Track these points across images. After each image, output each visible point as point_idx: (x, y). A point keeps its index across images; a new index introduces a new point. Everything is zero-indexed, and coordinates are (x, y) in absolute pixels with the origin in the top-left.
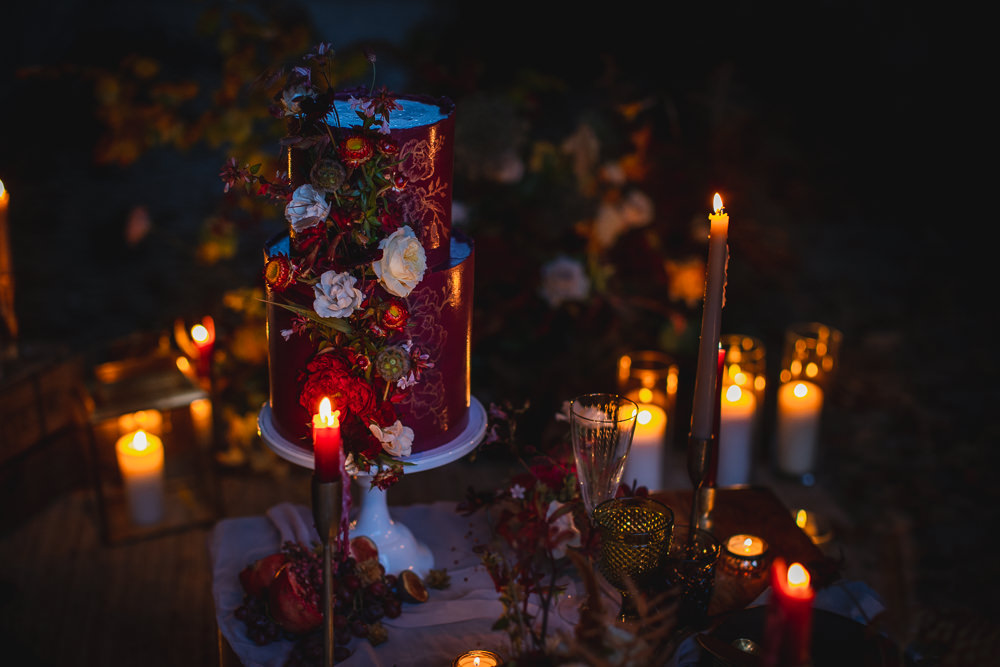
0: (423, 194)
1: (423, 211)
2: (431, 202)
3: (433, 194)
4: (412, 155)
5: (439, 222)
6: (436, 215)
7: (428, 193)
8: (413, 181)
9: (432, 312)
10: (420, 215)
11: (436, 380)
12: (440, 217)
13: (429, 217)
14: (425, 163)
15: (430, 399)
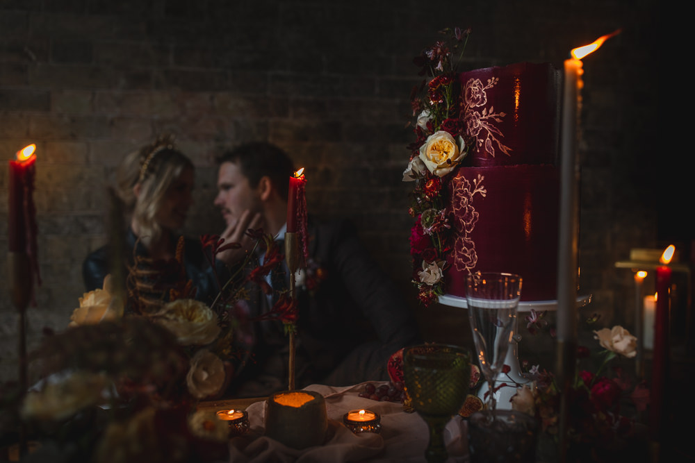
0: (478, 117)
1: (478, 128)
2: (485, 123)
3: (487, 118)
4: (471, 89)
5: (494, 139)
6: (490, 133)
7: (482, 116)
8: (472, 107)
9: (466, 195)
10: (476, 130)
11: (469, 246)
12: (496, 135)
13: (483, 134)
14: (479, 95)
15: (466, 259)
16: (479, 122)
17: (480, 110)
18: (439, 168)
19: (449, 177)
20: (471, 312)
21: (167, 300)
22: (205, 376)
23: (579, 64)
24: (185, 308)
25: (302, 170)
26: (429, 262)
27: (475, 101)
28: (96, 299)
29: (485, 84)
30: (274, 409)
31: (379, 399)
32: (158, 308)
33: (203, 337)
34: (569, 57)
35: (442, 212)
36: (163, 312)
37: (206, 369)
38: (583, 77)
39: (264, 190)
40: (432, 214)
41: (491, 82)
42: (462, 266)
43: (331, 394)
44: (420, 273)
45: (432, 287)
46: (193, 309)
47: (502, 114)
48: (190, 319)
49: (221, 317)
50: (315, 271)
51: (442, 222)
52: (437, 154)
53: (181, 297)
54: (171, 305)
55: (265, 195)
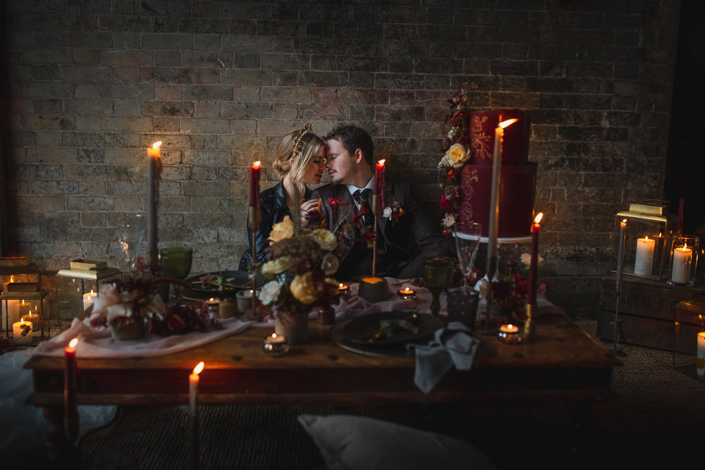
0: (477, 137)
2: (480, 141)
3: (481, 138)
4: (474, 121)
5: (484, 150)
6: (482, 146)
7: (479, 137)
8: (475, 131)
9: (468, 179)
10: (476, 144)
11: (469, 207)
12: (485, 148)
13: (479, 147)
14: (478, 126)
15: (467, 214)
16: (478, 140)
17: (478, 133)
18: (455, 164)
19: (461, 168)
20: (457, 239)
21: (313, 229)
22: (330, 265)
23: (503, 131)
24: (321, 233)
25: (384, 161)
26: (449, 214)
27: (476, 128)
28: (281, 227)
29: (481, 120)
30: (363, 284)
31: (421, 286)
32: (309, 233)
33: (329, 247)
34: (497, 126)
35: (456, 188)
36: (311, 235)
37: (330, 262)
38: (504, 137)
39: (358, 157)
40: (450, 189)
41: (484, 119)
42: (465, 217)
43: (396, 283)
44: (444, 220)
45: (448, 228)
46: (325, 234)
47: (489, 137)
48: (324, 238)
49: (338, 238)
50: (398, 209)
51: (455, 194)
52: (455, 156)
53: (319, 228)
54: (315, 231)
55: (359, 160)
